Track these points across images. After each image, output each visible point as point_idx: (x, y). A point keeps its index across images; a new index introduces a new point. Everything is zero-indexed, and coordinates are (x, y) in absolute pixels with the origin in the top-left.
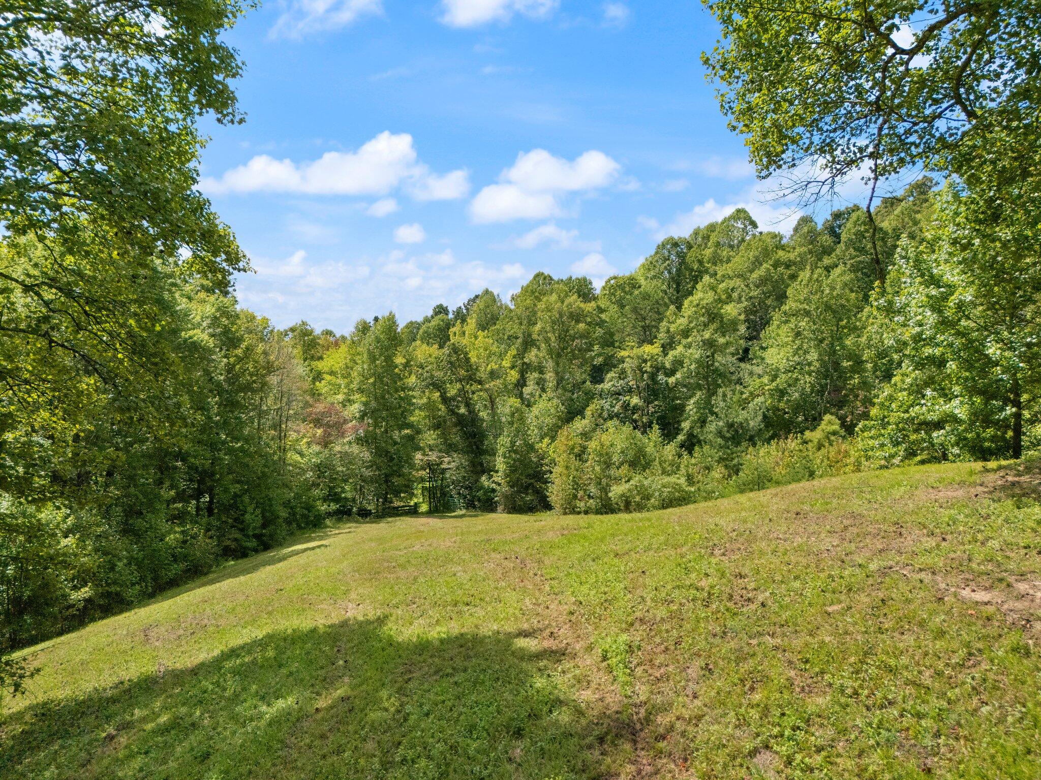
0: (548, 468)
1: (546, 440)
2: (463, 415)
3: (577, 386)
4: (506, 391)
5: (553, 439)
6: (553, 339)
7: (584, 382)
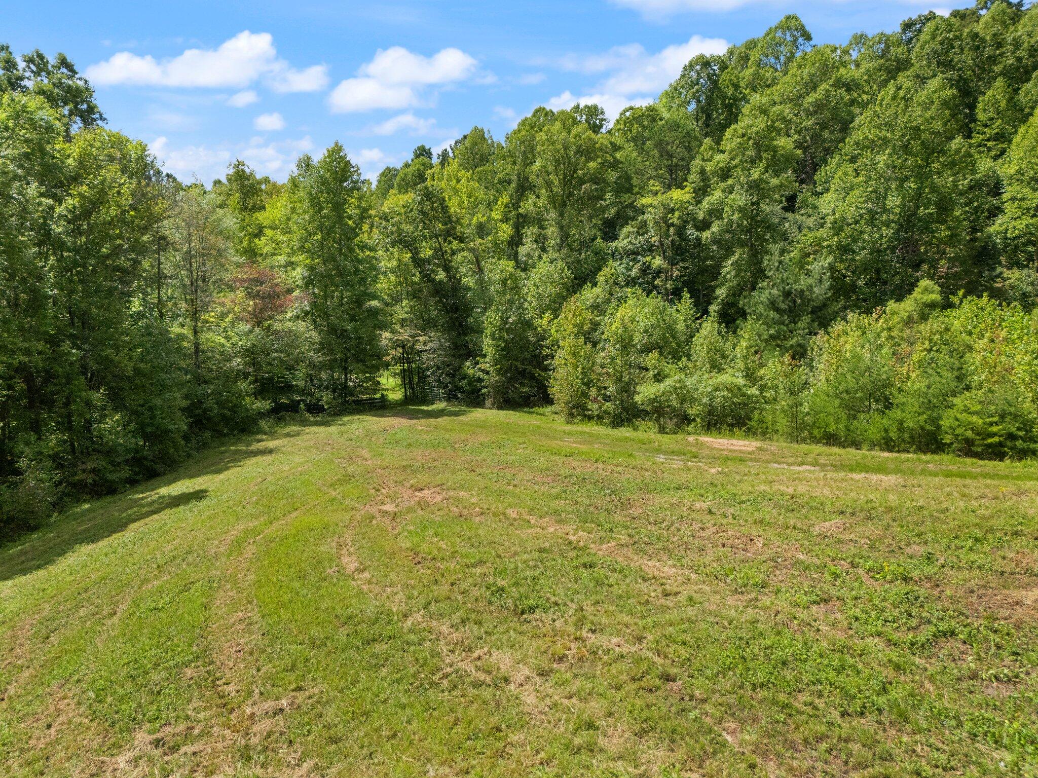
0: (549, 351)
1: (547, 315)
2: (441, 282)
3: (585, 244)
4: (497, 250)
5: (556, 313)
6: (556, 183)
7: (594, 239)
